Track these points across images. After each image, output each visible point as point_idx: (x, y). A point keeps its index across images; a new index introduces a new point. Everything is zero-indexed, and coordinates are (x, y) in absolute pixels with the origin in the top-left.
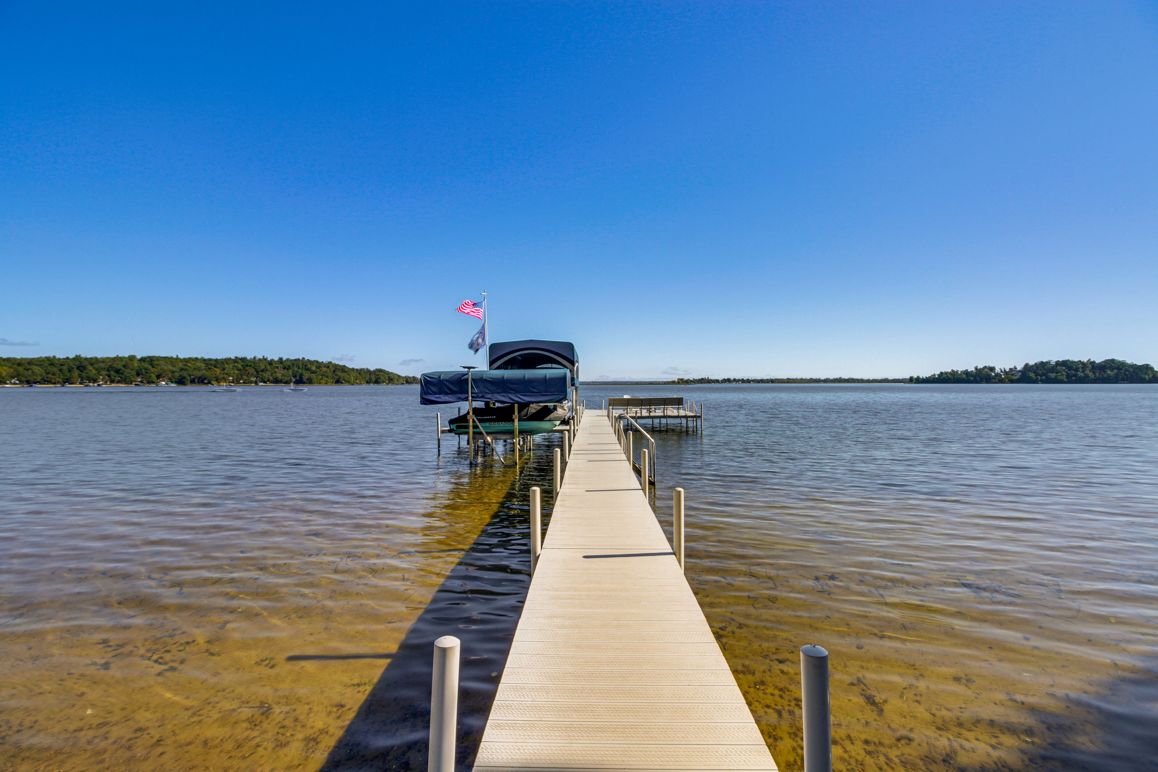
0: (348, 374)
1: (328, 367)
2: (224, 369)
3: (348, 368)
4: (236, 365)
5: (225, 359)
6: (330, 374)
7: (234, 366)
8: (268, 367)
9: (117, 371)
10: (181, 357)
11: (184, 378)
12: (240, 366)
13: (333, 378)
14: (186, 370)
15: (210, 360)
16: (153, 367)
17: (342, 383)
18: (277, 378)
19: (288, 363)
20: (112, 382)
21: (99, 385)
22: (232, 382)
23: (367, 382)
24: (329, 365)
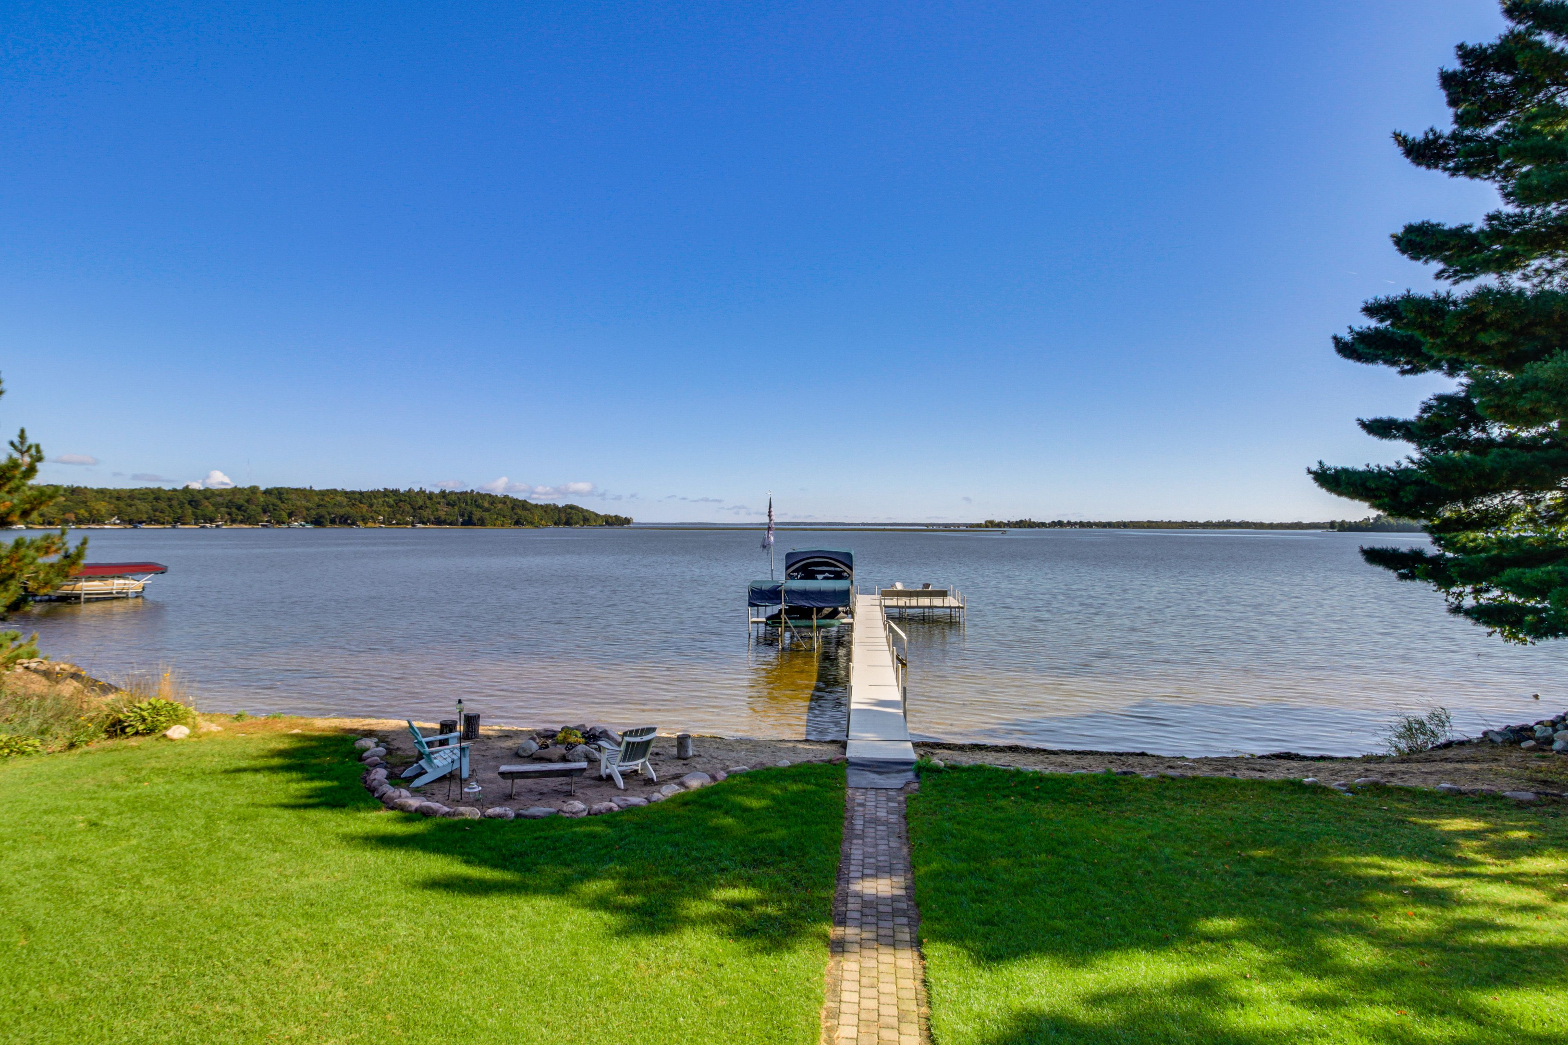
0: (532, 513)
1: (505, 503)
2: (371, 506)
3: (531, 504)
4: (387, 499)
5: (372, 492)
6: (508, 512)
7: (384, 501)
8: (428, 502)
9: (239, 508)
10: (316, 488)
11: (322, 517)
12: (391, 501)
13: (511, 518)
14: (325, 506)
15: (353, 492)
16: (283, 502)
17: (523, 525)
18: (439, 517)
19: (453, 497)
20: (233, 521)
21: (217, 526)
22: (382, 523)
23: (555, 524)
24: (505, 500)
